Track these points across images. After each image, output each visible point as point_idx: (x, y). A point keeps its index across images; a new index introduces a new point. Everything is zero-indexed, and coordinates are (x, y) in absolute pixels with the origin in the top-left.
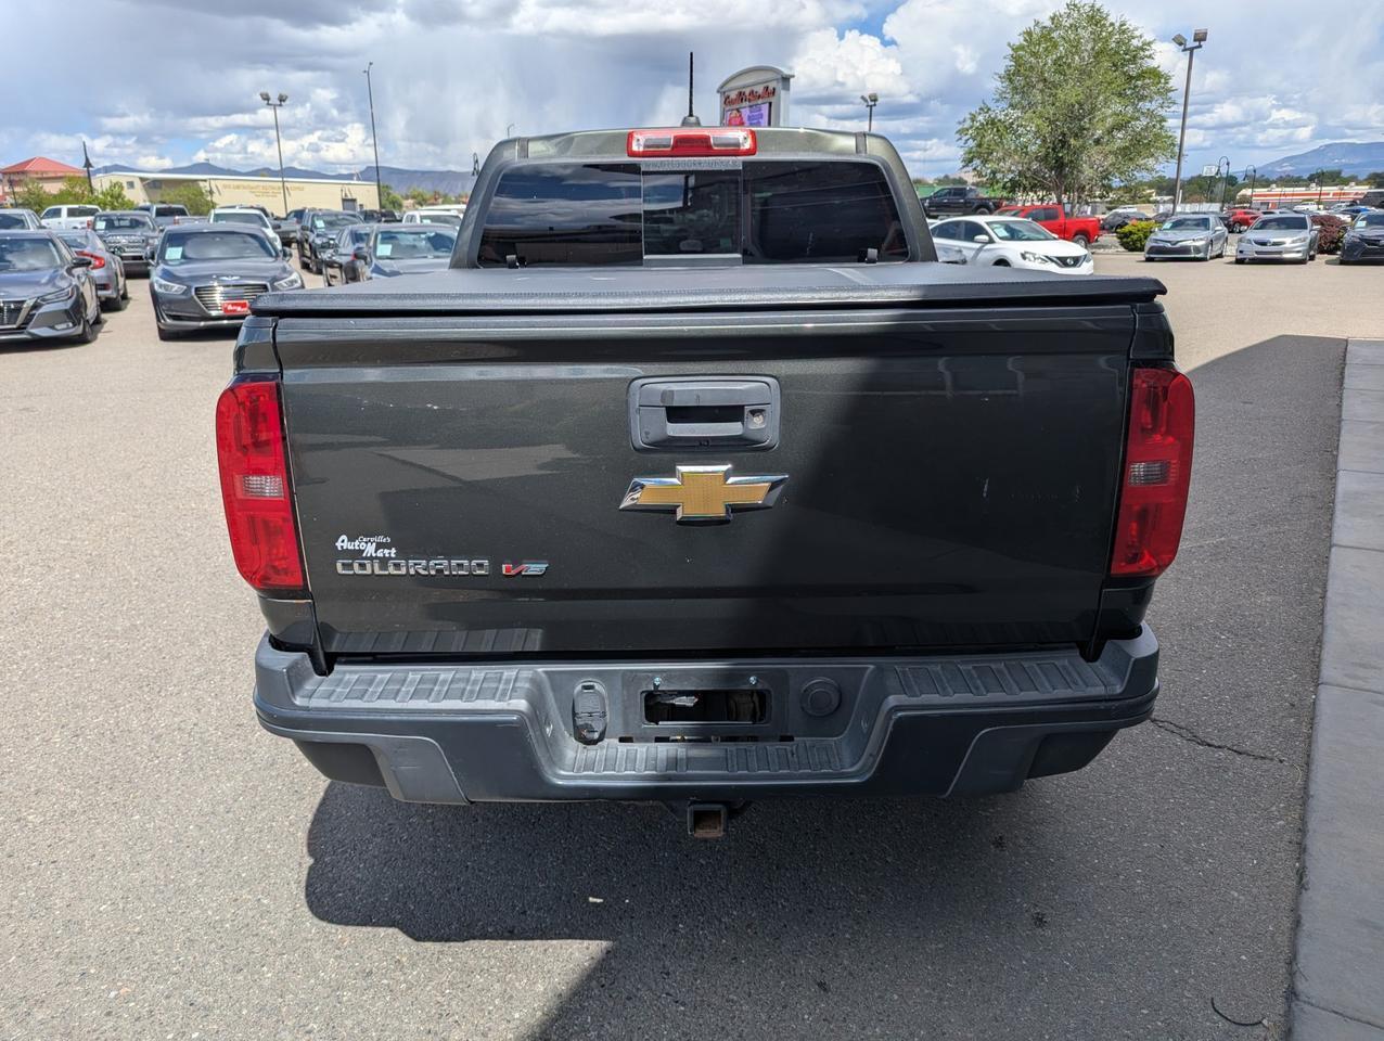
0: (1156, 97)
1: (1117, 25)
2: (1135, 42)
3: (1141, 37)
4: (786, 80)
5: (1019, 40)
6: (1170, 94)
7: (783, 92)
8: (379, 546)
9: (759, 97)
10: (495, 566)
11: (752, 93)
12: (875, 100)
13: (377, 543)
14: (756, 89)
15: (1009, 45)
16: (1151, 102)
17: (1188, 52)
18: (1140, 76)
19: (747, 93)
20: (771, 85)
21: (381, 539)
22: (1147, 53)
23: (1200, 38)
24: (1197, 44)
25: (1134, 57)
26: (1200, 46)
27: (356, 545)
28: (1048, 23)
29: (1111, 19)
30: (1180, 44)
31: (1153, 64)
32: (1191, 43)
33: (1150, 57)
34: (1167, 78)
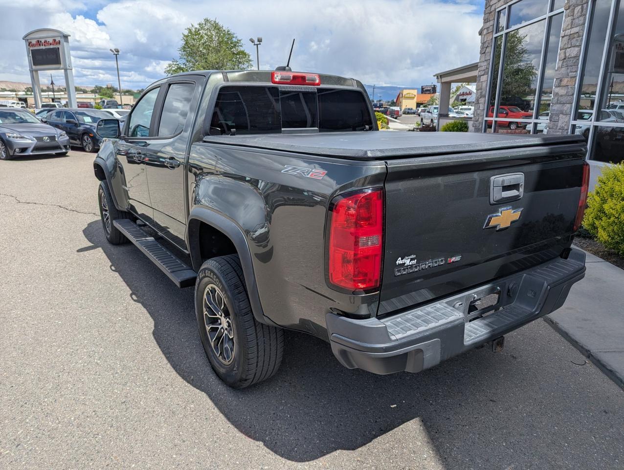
0: (245, 63)
1: (226, 31)
2: (234, 39)
3: (236, 37)
4: (66, 37)
5: (186, 33)
6: (250, 62)
7: (65, 44)
8: (412, 259)
9: (51, 44)
10: (446, 260)
11: (45, 42)
12: (118, 52)
13: (411, 259)
14: (48, 40)
15: (183, 34)
16: (243, 64)
17: (256, 46)
18: (238, 54)
19: (43, 41)
20: (57, 39)
21: (413, 256)
22: (240, 44)
23: (260, 40)
24: (259, 43)
25: (235, 45)
26: (260, 44)
27: (404, 261)
28: (198, 26)
29: (224, 28)
30: (253, 42)
31: (241, 49)
32: (256, 42)
33: (241, 46)
34: (249, 56)
